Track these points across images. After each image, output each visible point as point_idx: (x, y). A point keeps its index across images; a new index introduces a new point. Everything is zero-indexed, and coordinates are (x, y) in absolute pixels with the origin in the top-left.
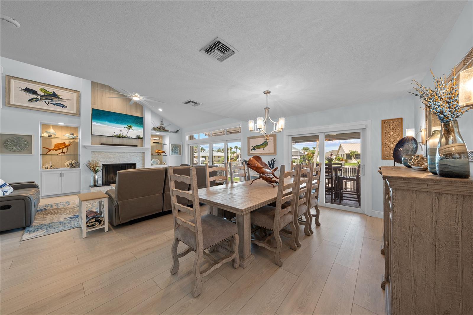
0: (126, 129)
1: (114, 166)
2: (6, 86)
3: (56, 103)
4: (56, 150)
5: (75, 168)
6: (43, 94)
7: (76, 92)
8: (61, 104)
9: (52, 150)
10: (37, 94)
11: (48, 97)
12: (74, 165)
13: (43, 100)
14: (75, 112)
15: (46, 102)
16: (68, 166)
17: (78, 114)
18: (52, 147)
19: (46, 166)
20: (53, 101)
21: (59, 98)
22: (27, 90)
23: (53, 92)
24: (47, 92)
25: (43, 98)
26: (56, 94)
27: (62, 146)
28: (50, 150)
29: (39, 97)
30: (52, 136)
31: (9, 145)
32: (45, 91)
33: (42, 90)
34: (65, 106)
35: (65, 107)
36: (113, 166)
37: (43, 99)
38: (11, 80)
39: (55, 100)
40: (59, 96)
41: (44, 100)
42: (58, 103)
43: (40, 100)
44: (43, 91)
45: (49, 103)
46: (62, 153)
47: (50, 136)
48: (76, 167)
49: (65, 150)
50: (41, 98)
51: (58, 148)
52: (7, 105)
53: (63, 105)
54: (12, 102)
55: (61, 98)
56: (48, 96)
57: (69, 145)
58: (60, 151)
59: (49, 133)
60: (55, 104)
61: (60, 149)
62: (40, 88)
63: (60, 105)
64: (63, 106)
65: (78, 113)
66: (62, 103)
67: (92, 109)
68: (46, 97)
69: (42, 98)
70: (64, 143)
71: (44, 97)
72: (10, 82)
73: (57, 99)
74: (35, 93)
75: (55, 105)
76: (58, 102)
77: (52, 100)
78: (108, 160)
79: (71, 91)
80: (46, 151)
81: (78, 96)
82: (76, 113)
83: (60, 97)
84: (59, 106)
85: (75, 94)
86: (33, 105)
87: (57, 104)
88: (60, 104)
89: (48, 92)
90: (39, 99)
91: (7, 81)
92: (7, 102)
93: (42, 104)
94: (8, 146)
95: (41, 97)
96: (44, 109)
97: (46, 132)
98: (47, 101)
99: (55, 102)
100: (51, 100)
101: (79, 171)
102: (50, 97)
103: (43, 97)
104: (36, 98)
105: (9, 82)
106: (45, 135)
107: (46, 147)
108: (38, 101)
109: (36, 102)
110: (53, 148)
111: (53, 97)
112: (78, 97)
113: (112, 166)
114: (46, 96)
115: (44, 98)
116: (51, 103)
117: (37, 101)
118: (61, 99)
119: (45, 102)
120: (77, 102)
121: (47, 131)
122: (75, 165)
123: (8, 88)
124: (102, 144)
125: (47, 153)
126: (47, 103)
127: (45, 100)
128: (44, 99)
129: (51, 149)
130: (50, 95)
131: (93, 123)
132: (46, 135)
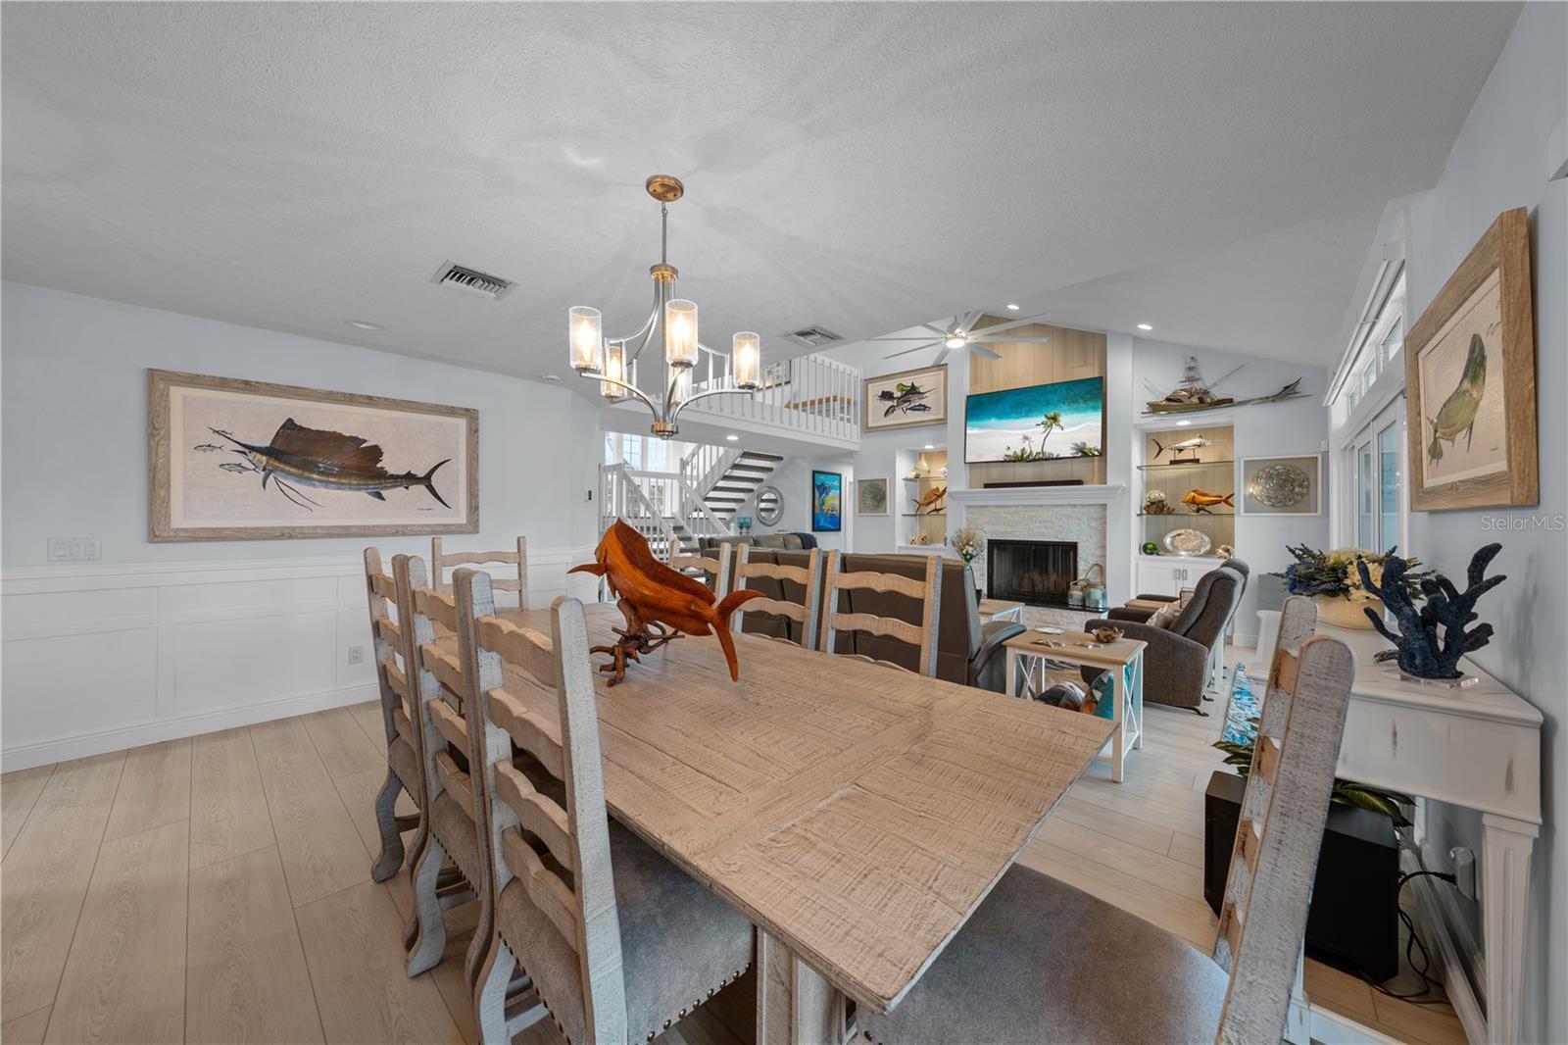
0: (1042, 428)
21: (920, 393)
64: (924, 408)
66: (923, 402)
73: (916, 397)
86: (892, 420)
88: (920, 405)
96: (901, 424)
116: (910, 409)
131: (968, 432)
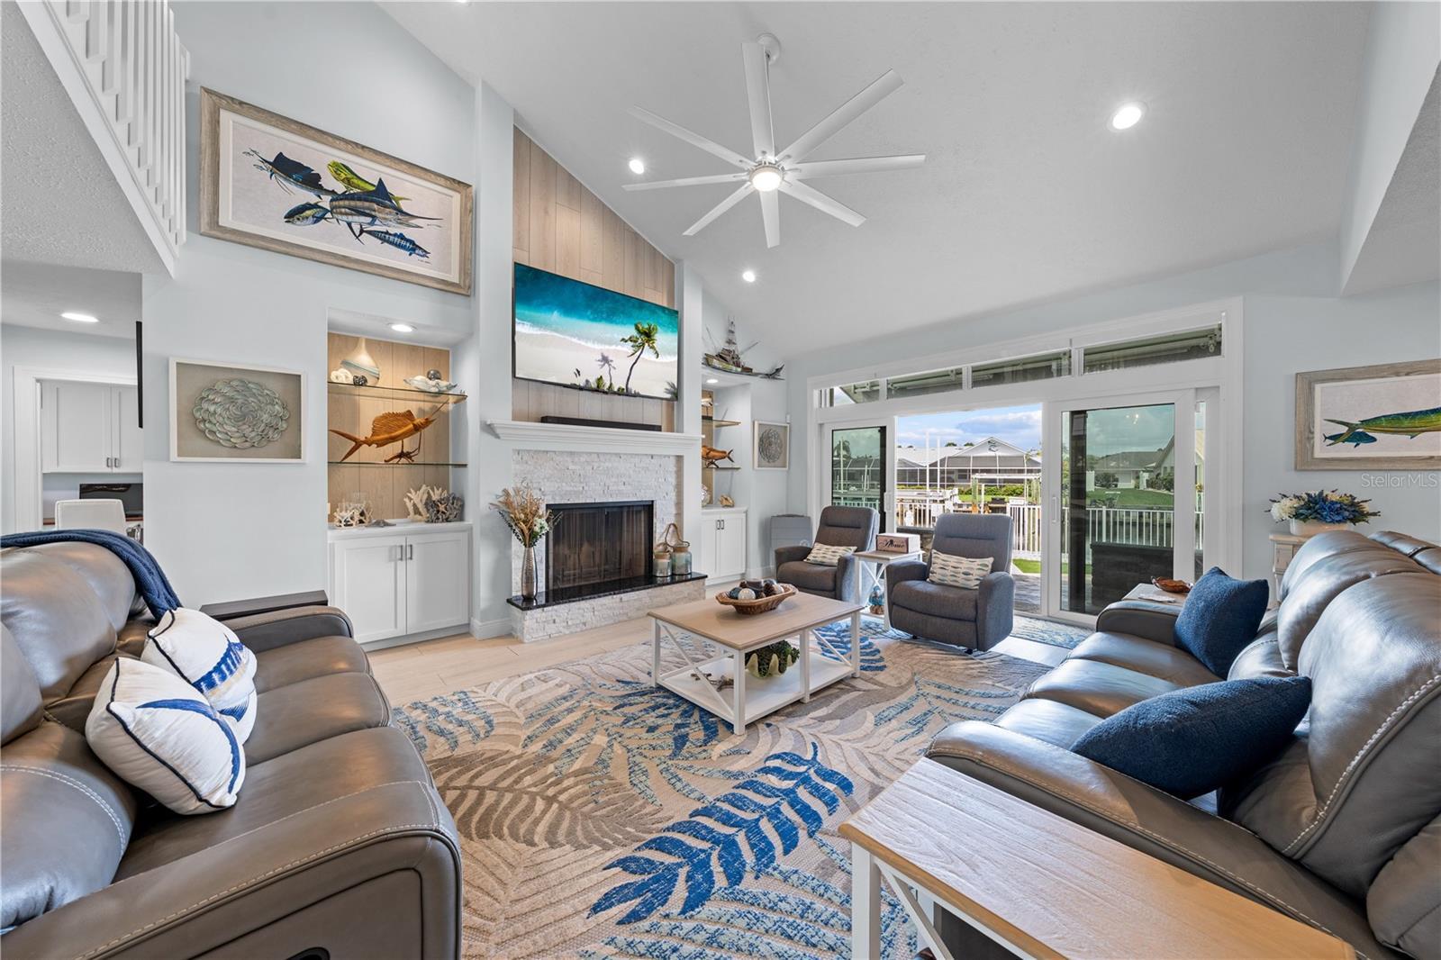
0: (628, 348)
1: (585, 512)
2: (203, 142)
3: (387, 233)
4: (381, 444)
5: (447, 520)
6: (340, 188)
7: (461, 188)
8: (408, 240)
9: (364, 442)
10: (320, 188)
11: (359, 204)
12: (442, 508)
13: (340, 217)
14: (454, 277)
15: (353, 225)
16: (417, 512)
17: (464, 288)
18: (364, 431)
19: (347, 515)
20: (377, 222)
21: (400, 211)
22: (284, 167)
23: (376, 184)
24: (356, 181)
25: (340, 207)
26: (389, 191)
27: (400, 427)
28: (358, 444)
29: (325, 202)
30: (366, 381)
31: (212, 419)
32: (350, 176)
33: (338, 168)
34: (420, 248)
35: (420, 252)
36: (581, 512)
37: (343, 210)
38: (222, 111)
39: (385, 219)
40: (398, 200)
41: (345, 218)
42: (395, 235)
43: (329, 215)
44: (343, 176)
45: (362, 231)
46: (401, 455)
47: (360, 382)
48: (452, 517)
49: (409, 444)
50: (332, 208)
51: (386, 436)
52: (204, 228)
53: (412, 242)
54: (226, 219)
55: (405, 210)
56: (359, 199)
57: (428, 422)
58: (394, 448)
59: (357, 368)
60: (383, 237)
61: (394, 439)
62: (330, 160)
63: (403, 243)
64: (413, 247)
65: (464, 281)
66: (409, 233)
67: (515, 263)
68: (353, 203)
69: (336, 207)
70: (409, 415)
71: (347, 203)
72: (219, 122)
73: (389, 214)
74: (310, 180)
75: (384, 240)
76: (395, 229)
77: (374, 217)
78: (568, 489)
79: (442, 181)
80: (344, 444)
81: (466, 205)
82: (457, 281)
83: (404, 206)
84: (399, 246)
85: (457, 197)
87: (392, 238)
88: (401, 237)
89: (360, 183)
90: (327, 211)
91: (206, 117)
92: (205, 219)
93: (333, 235)
94: (210, 422)
95: (334, 203)
97: (346, 364)
98: (358, 220)
99: (383, 229)
100: (369, 220)
101: (464, 537)
102: (367, 204)
103: (341, 203)
104: (316, 206)
105: (215, 123)
106: (343, 376)
107: (342, 431)
108: (322, 217)
109: (315, 222)
110: (369, 436)
111: (376, 206)
112: (466, 208)
113: (578, 512)
114: (352, 197)
115: (344, 207)
116: (370, 233)
117: (318, 220)
118: (407, 217)
119: (349, 224)
120: (461, 233)
121: (349, 359)
122: (447, 509)
123: (208, 152)
124: (545, 420)
125: (346, 457)
126: (357, 228)
127: (350, 219)
128: (346, 214)
129: (363, 439)
130: (366, 196)
132: (347, 377)
